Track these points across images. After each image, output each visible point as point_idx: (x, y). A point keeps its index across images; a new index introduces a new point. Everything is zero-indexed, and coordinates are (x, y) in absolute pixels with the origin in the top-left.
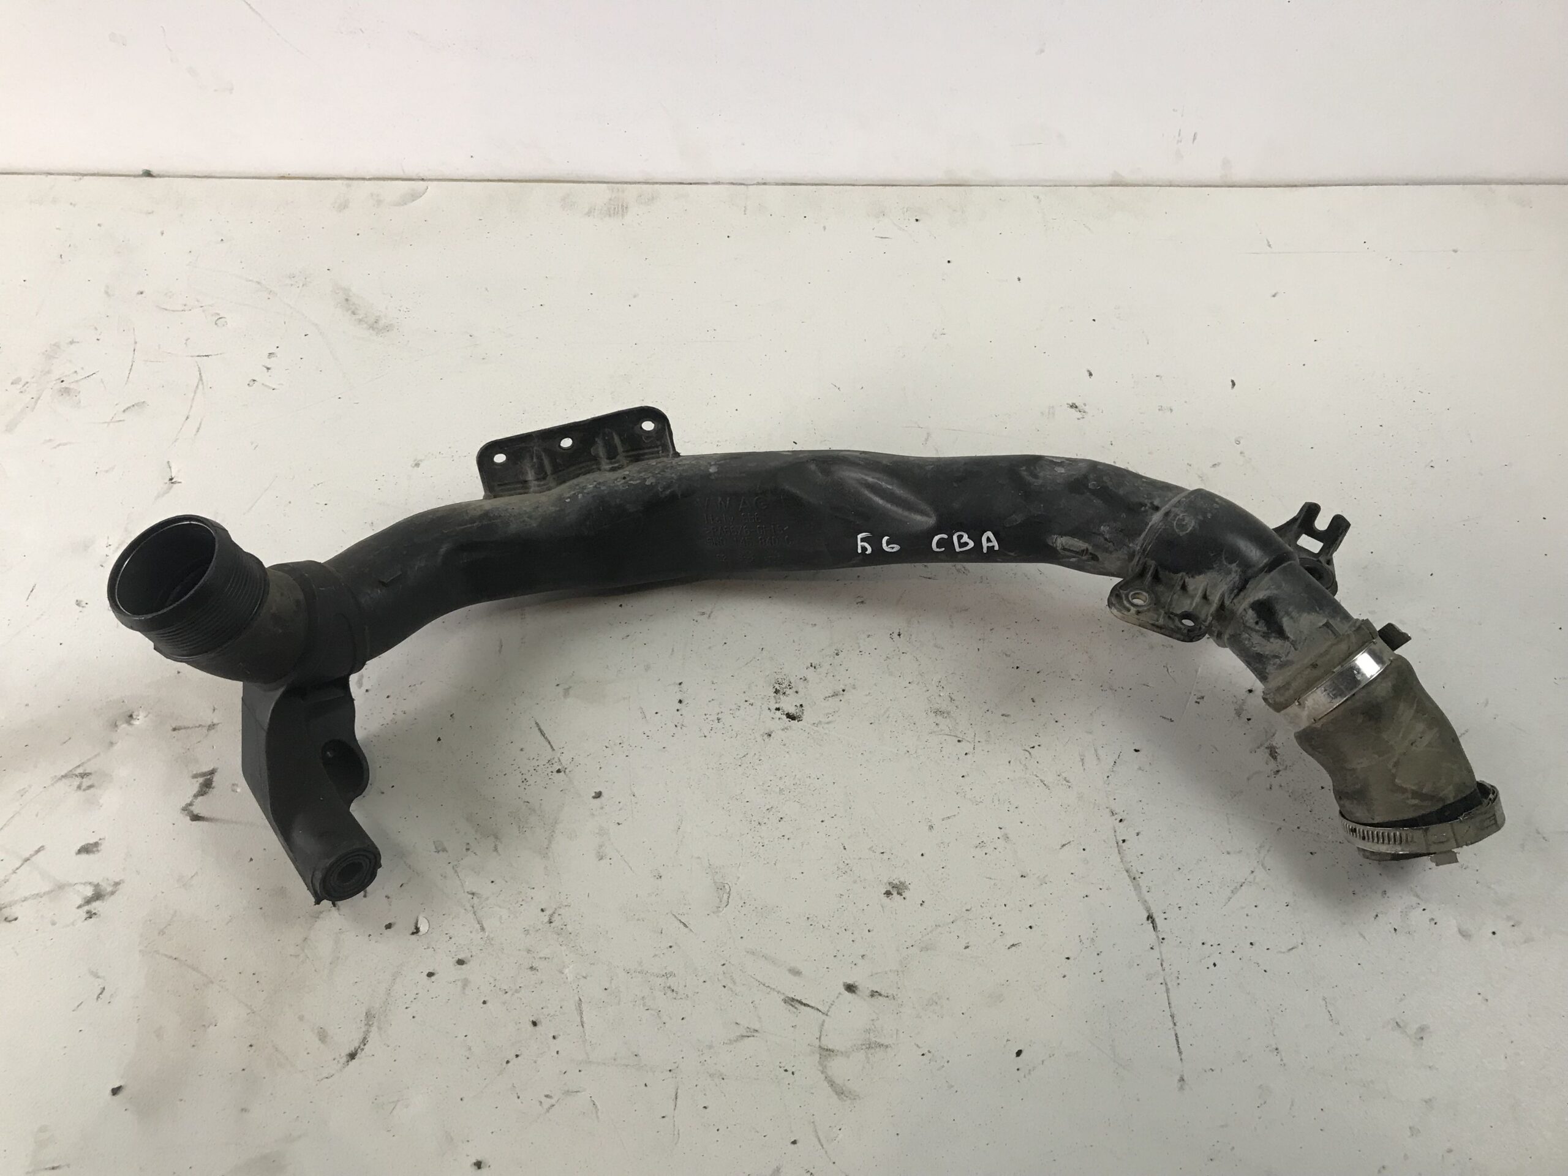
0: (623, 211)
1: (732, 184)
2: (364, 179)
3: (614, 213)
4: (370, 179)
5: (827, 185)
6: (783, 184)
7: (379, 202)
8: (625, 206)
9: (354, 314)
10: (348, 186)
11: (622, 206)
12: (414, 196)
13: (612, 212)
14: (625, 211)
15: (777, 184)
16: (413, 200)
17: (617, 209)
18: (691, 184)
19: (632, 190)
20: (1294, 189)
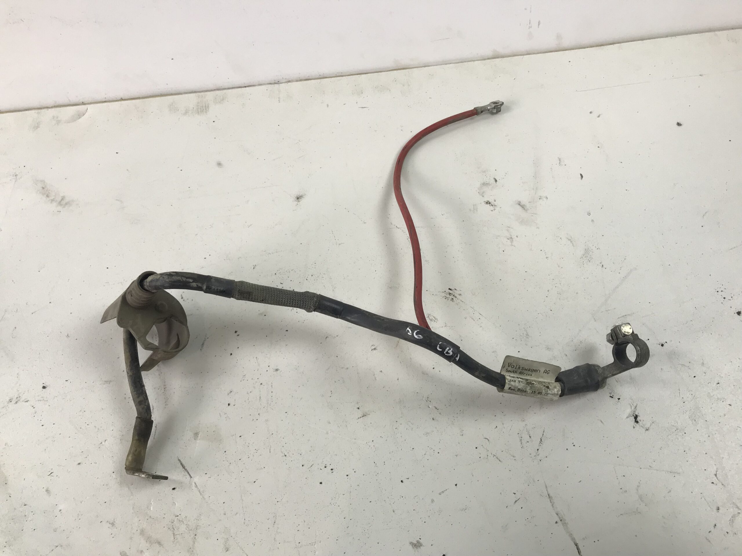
0: (206, 109)
1: (271, 84)
2: (48, 108)
3: (201, 111)
4: (52, 107)
5: (326, 78)
6: (301, 80)
7: (58, 122)
8: (207, 106)
9: (48, 197)
10: (38, 113)
11: (205, 106)
12: (80, 115)
13: (199, 111)
14: (207, 109)
15: (297, 81)
16: (79, 118)
17: (202, 109)
18: (245, 87)
19: (210, 95)
20: (602, 47)
